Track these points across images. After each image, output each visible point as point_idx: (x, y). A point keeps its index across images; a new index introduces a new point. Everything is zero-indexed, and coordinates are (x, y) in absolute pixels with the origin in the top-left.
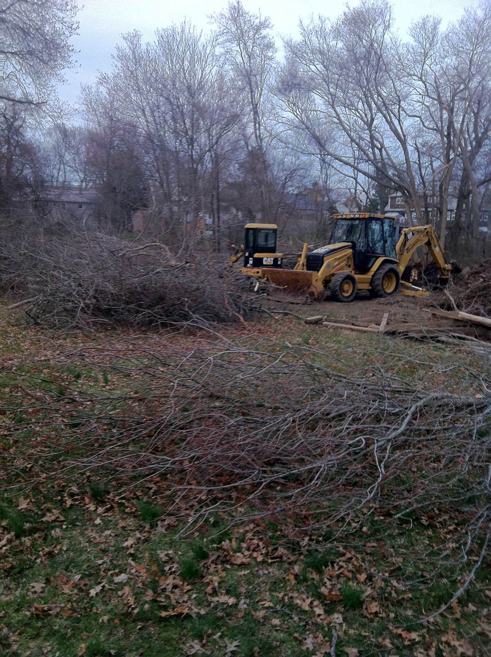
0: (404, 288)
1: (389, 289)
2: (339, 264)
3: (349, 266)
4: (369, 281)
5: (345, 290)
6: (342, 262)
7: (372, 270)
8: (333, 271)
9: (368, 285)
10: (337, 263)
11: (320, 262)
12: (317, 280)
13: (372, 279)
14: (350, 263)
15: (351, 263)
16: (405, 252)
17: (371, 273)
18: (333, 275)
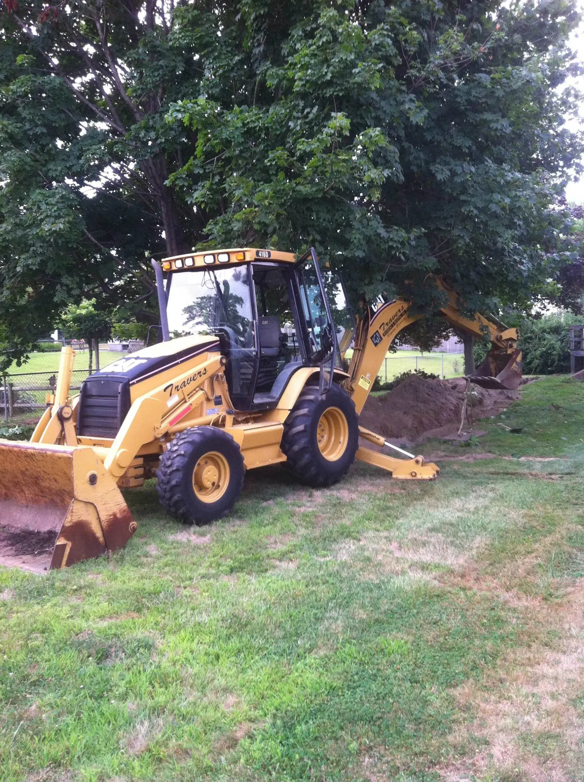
0: (372, 448)
1: (331, 452)
2: (184, 401)
3: (218, 402)
4: (279, 439)
5: (208, 484)
6: (191, 395)
7: (280, 405)
8: (164, 427)
9: (276, 449)
10: (176, 399)
11: (119, 401)
12: (93, 480)
13: (285, 434)
14: (218, 392)
15: (221, 390)
16: (370, 343)
17: (282, 416)
18: (167, 436)
